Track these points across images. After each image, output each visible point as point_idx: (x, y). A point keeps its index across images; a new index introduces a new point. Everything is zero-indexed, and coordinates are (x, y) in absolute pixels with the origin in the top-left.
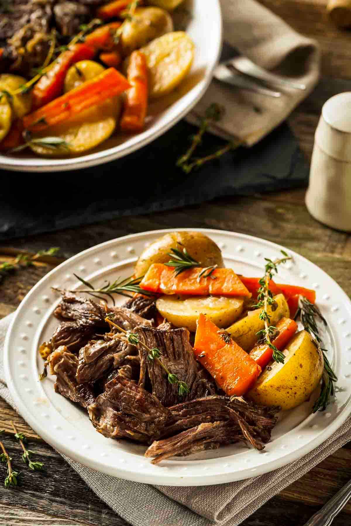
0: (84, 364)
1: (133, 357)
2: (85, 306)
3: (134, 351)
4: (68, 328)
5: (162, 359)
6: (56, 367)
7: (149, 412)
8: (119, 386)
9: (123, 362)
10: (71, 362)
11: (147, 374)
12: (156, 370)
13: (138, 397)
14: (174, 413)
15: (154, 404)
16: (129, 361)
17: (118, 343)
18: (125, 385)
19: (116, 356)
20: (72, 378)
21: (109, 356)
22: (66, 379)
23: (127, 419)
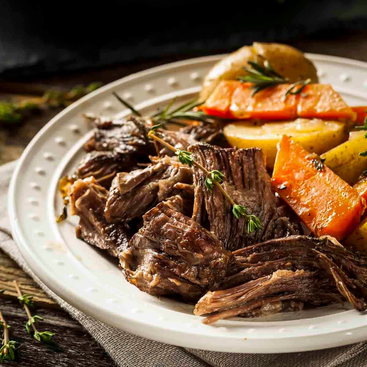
0: (117, 194)
1: (184, 185)
2: (125, 128)
3: (187, 177)
4: (100, 157)
5: (225, 187)
6: (78, 202)
7: (202, 252)
8: (162, 216)
9: (171, 192)
10: (100, 195)
11: (203, 206)
12: (217, 201)
13: (187, 230)
14: (238, 258)
15: (209, 241)
16: (179, 190)
17: (165, 168)
18: (170, 216)
19: (161, 183)
20: (99, 216)
21: (151, 185)
22: (92, 218)
23: (172, 263)
